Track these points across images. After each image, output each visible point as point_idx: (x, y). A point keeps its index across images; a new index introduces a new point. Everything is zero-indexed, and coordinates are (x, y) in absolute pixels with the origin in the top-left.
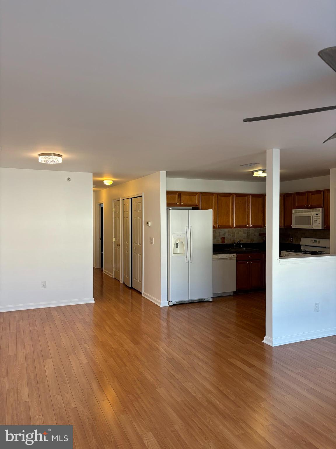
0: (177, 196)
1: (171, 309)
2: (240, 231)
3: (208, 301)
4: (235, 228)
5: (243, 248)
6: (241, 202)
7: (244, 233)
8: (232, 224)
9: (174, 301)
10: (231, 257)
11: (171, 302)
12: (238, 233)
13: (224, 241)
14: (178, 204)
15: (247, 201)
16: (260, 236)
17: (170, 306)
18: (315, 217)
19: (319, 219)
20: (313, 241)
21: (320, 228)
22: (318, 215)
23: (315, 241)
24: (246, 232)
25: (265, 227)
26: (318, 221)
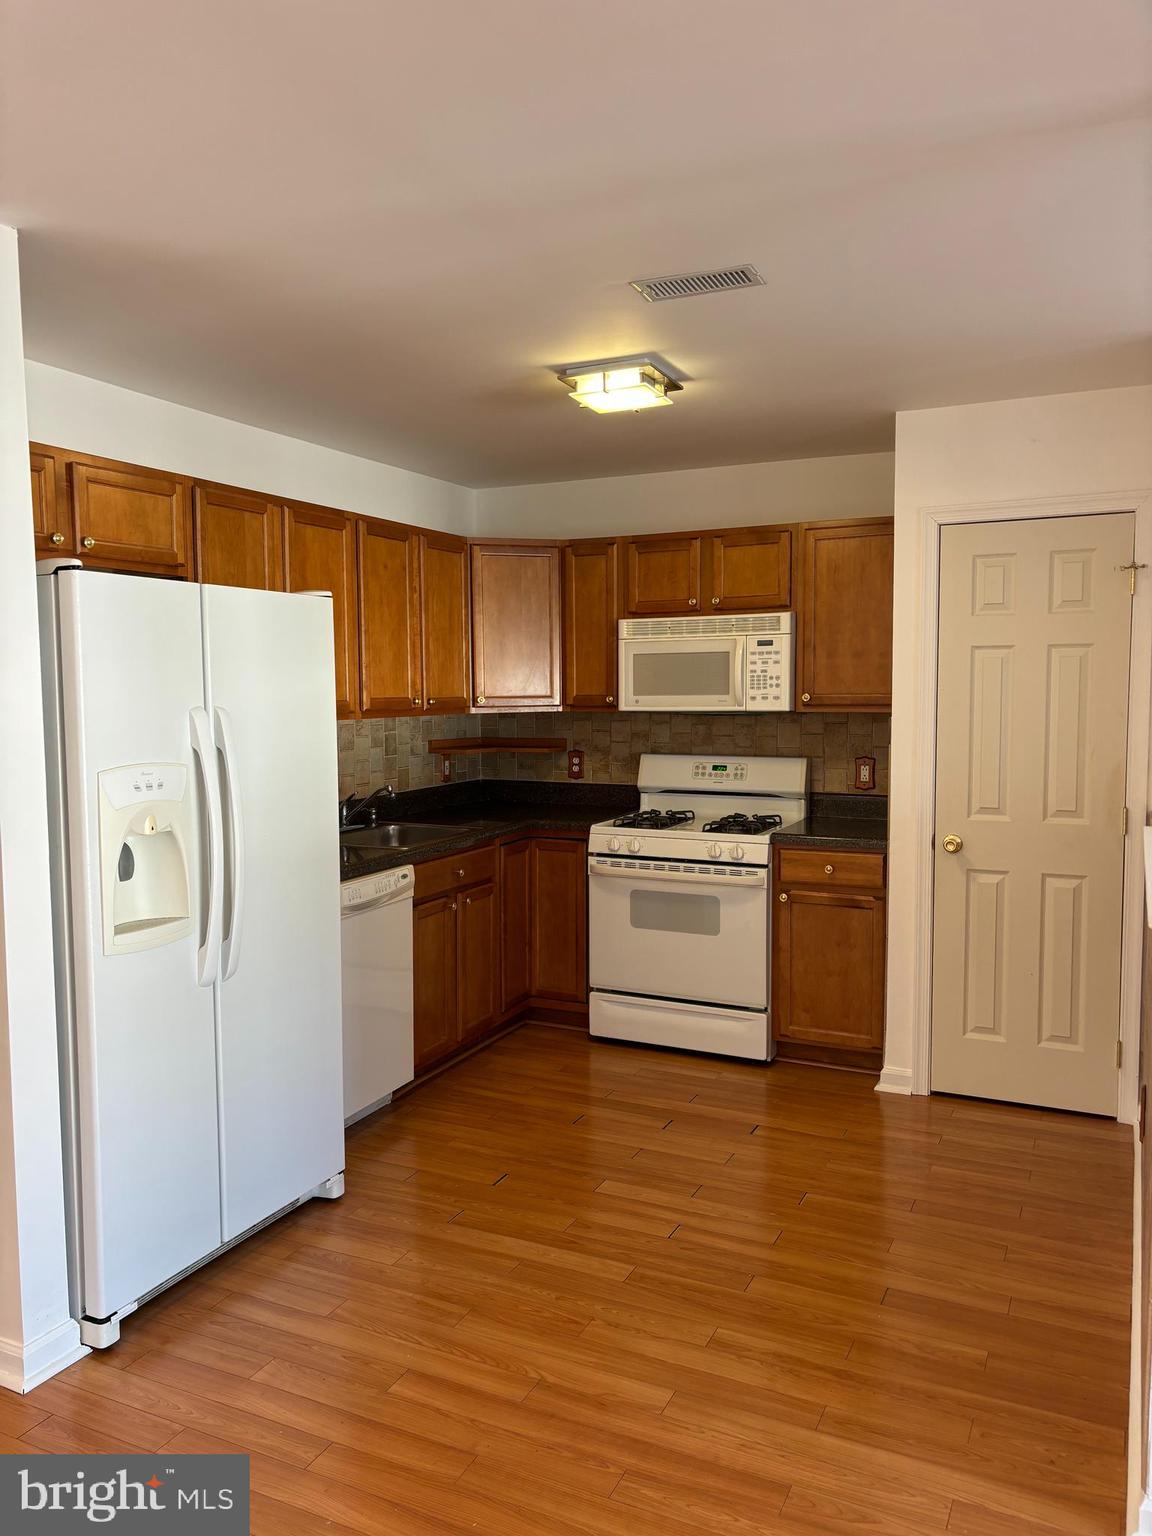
0: (44, 484)
3: (323, 1202)
4: (368, 714)
5: (382, 823)
6: (386, 567)
7: (375, 743)
8: (355, 696)
9: (117, 1295)
10: (393, 888)
11: (108, 1319)
14: (59, 538)
15: (411, 563)
16: (430, 752)
17: (99, 1354)
18: (753, 653)
19: (776, 662)
20: (709, 769)
21: (784, 705)
22: (770, 643)
23: (715, 768)
24: (382, 734)
25: (473, 711)
26: (769, 674)
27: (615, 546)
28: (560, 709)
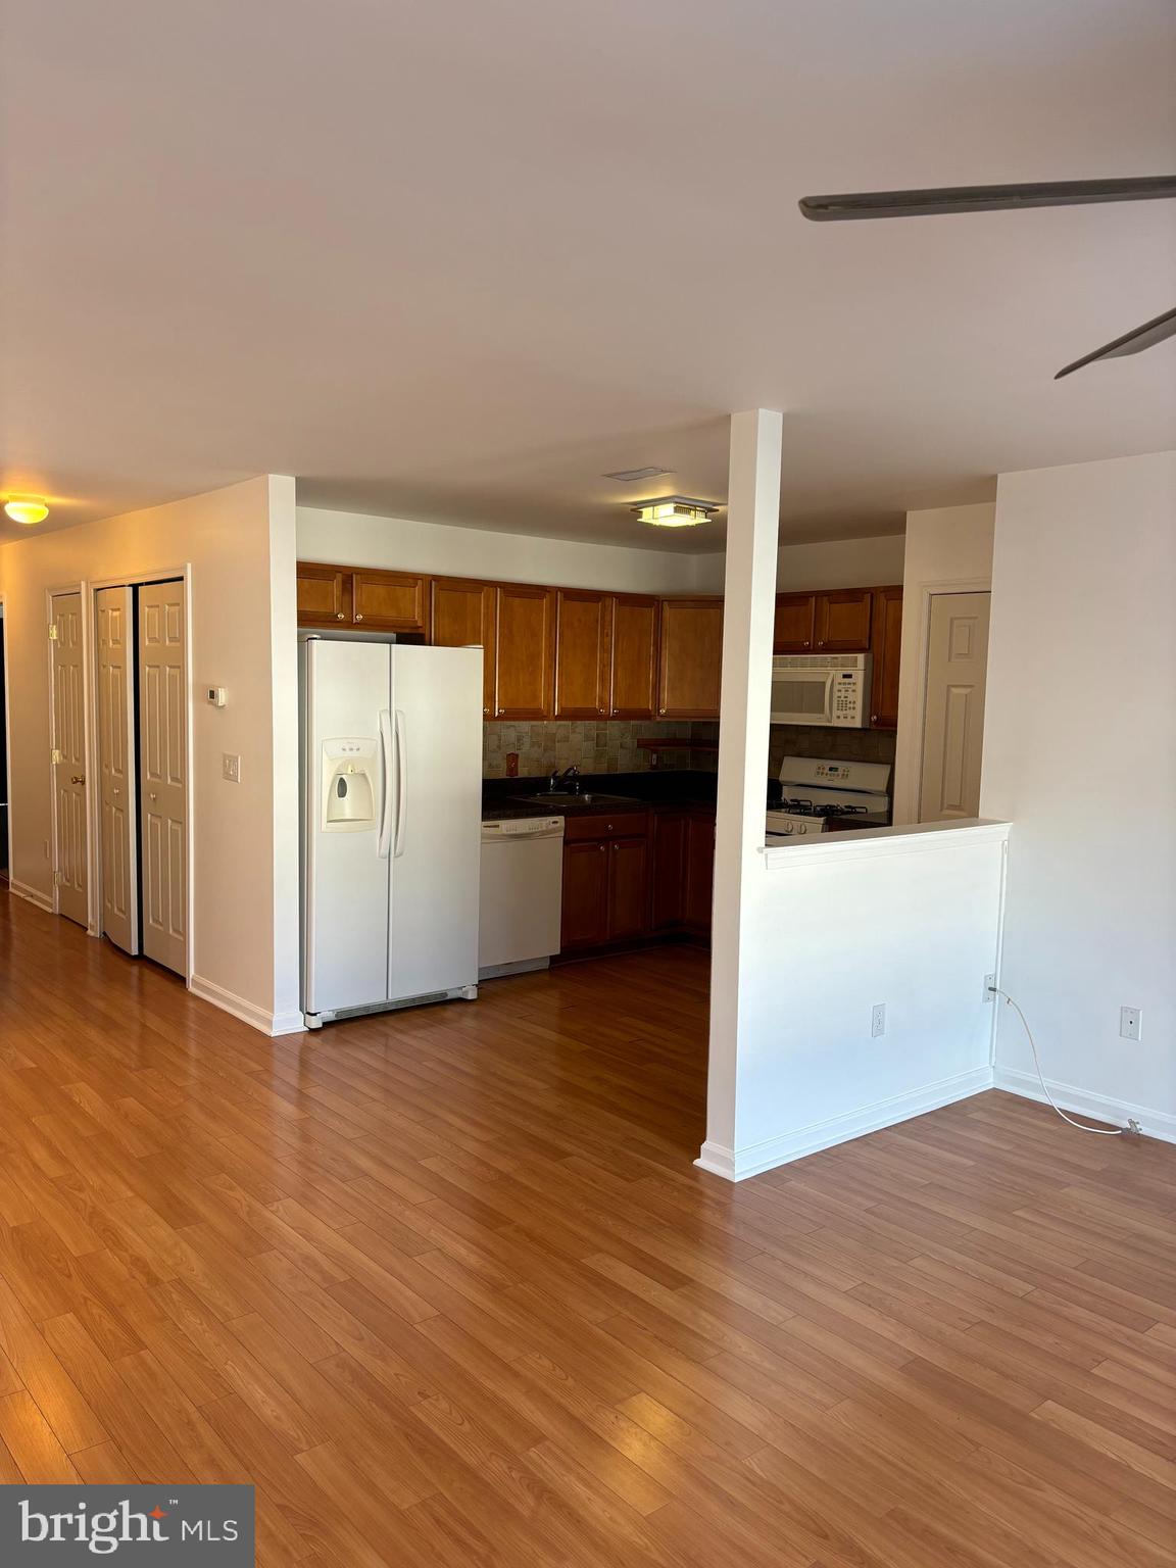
0: (335, 587)
1: (315, 1041)
2: (574, 732)
3: (461, 1001)
4: (558, 718)
5: (582, 792)
6: (580, 620)
7: (587, 738)
8: (549, 705)
9: (326, 1008)
10: (544, 828)
11: (315, 1014)
12: (566, 739)
13: (516, 765)
14: (341, 616)
15: (603, 617)
16: (638, 747)
17: (313, 1031)
18: (840, 684)
19: (854, 691)
20: (827, 771)
21: (858, 724)
22: (850, 676)
23: (831, 769)
24: (594, 733)
25: (658, 719)
26: (849, 700)
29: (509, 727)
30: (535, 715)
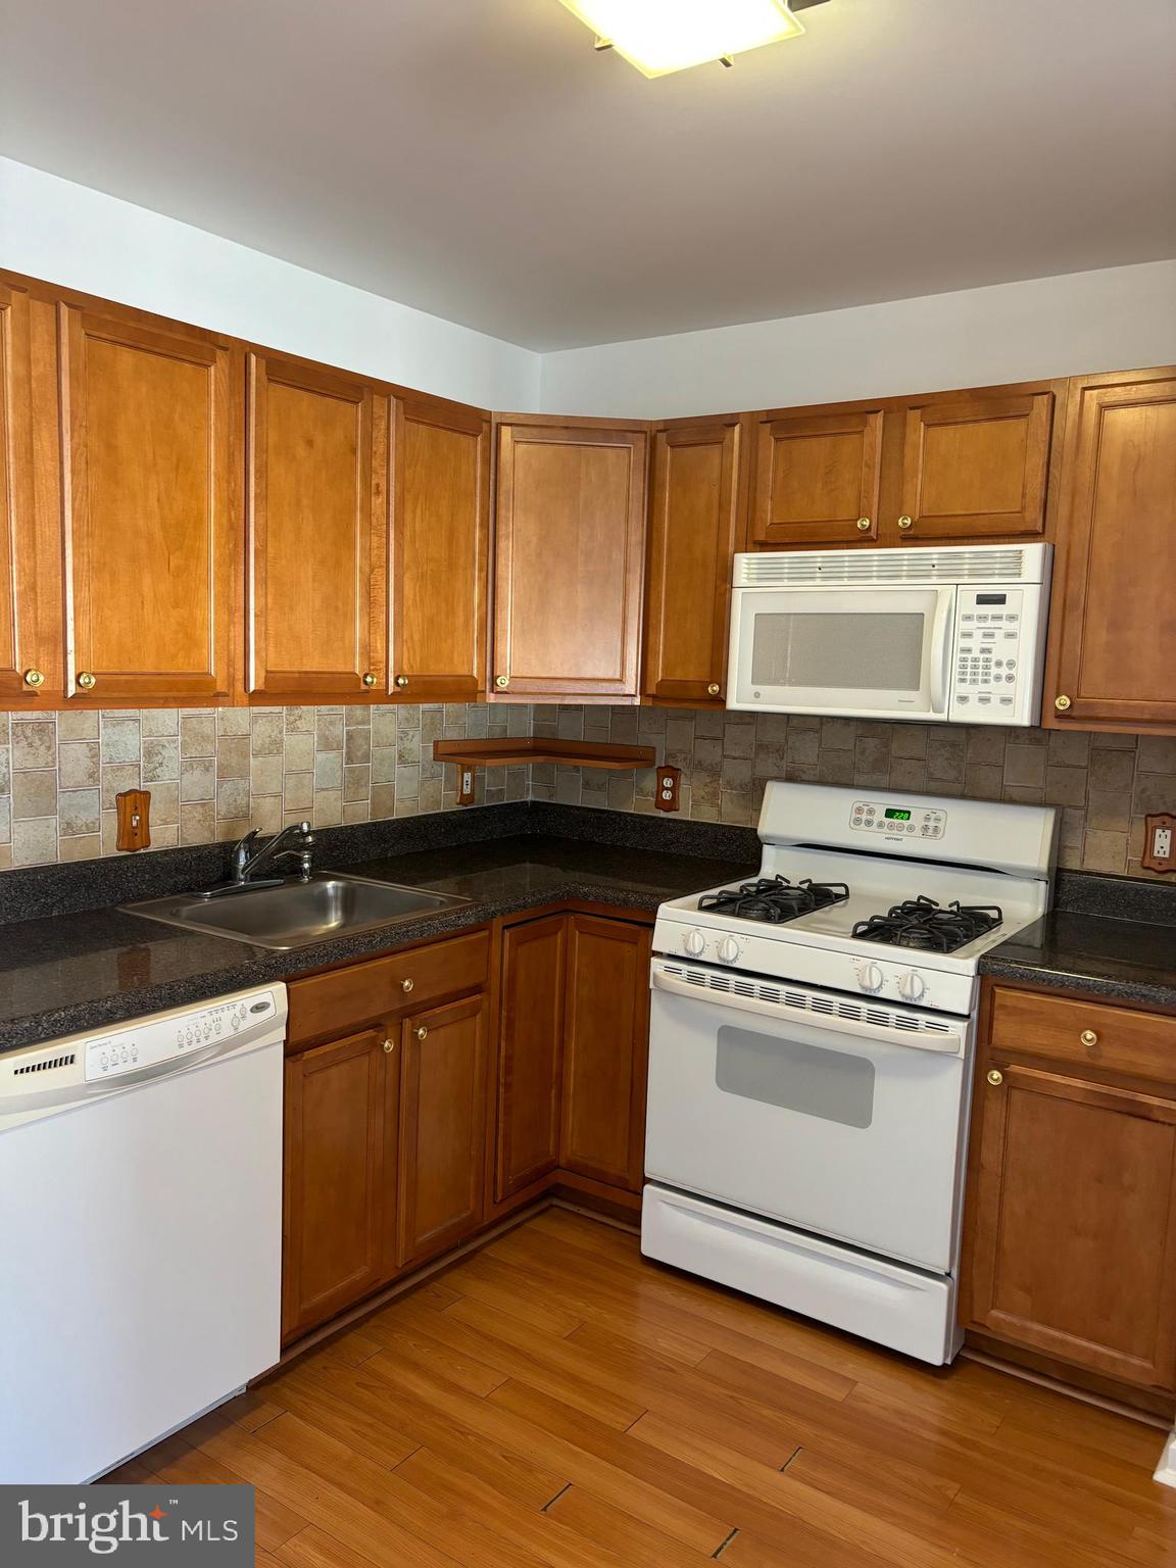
2: (293, 730)
5: (318, 876)
7: (327, 745)
8: (230, 663)
12: (275, 747)
13: (145, 824)
15: (369, 440)
18: (968, 618)
19: (1010, 635)
20: (880, 815)
21: (1021, 714)
22: (1000, 600)
23: (890, 813)
24: (340, 731)
25: (491, 698)
26: (994, 657)
27: (737, 428)
28: (637, 701)
29: (120, 722)
30: (193, 691)
